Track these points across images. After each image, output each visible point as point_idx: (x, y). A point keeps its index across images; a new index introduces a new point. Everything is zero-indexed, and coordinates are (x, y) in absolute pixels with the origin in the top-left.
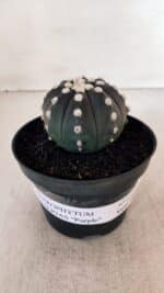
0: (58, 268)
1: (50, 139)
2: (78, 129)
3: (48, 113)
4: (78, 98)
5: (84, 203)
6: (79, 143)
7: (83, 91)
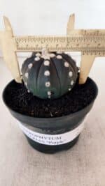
0: (38, 175)
1: (29, 91)
2: (48, 84)
3: (27, 75)
4: (47, 63)
5: (54, 132)
6: (49, 93)
7: (49, 58)
